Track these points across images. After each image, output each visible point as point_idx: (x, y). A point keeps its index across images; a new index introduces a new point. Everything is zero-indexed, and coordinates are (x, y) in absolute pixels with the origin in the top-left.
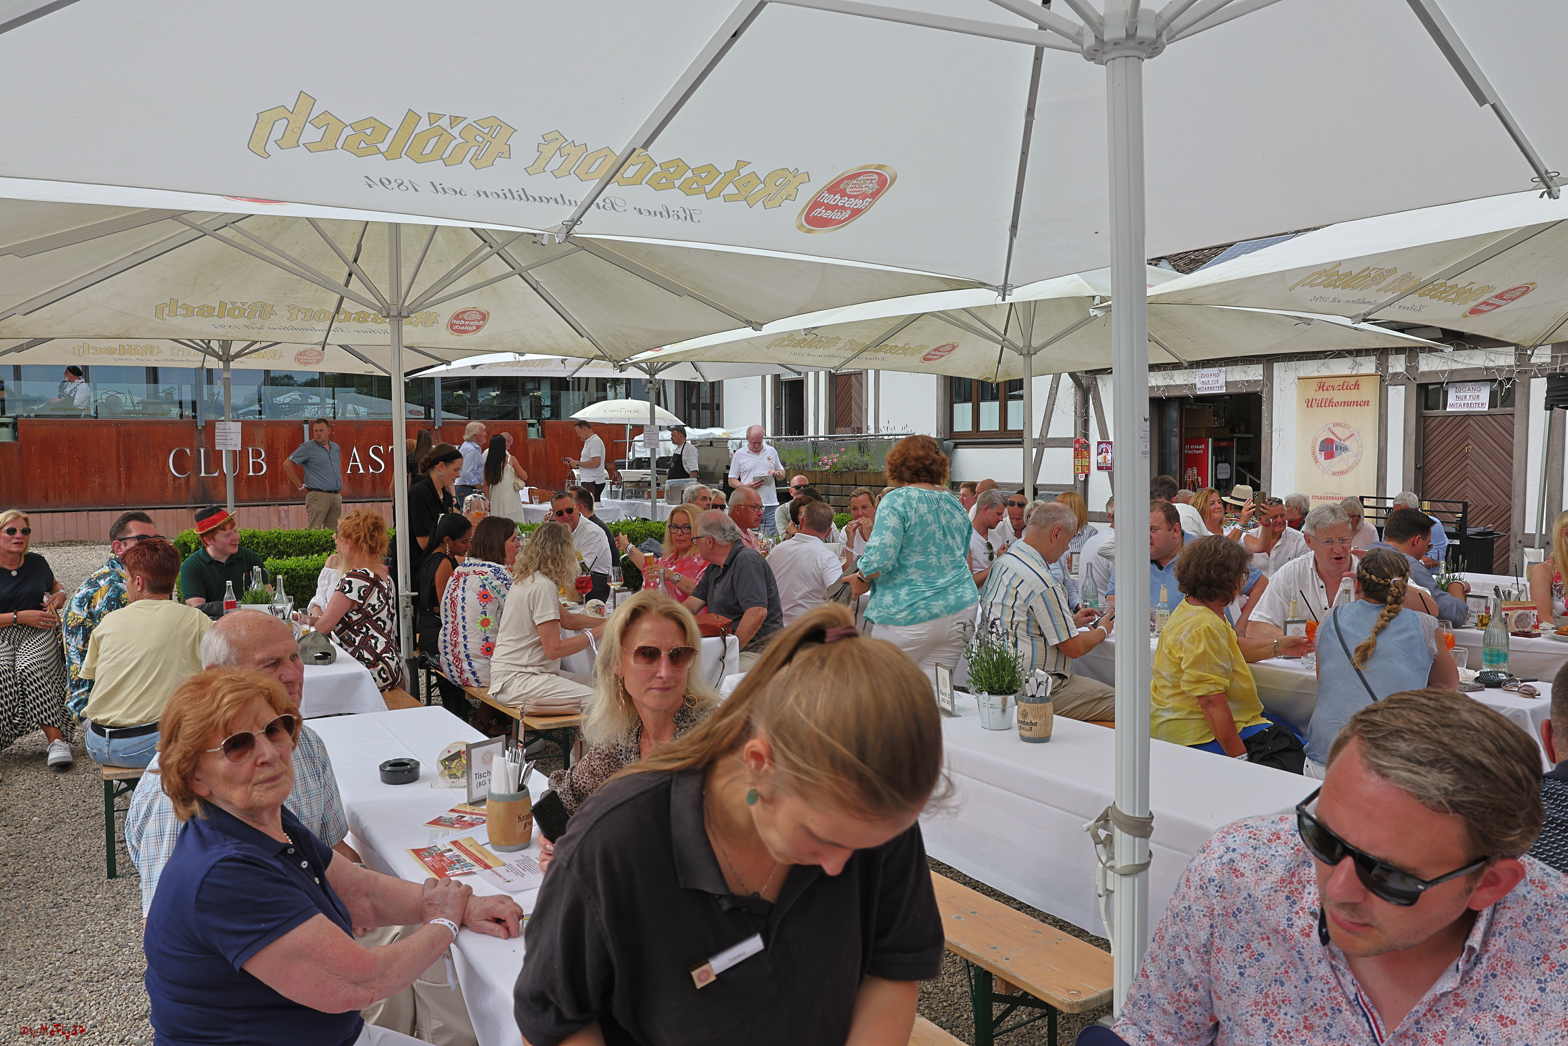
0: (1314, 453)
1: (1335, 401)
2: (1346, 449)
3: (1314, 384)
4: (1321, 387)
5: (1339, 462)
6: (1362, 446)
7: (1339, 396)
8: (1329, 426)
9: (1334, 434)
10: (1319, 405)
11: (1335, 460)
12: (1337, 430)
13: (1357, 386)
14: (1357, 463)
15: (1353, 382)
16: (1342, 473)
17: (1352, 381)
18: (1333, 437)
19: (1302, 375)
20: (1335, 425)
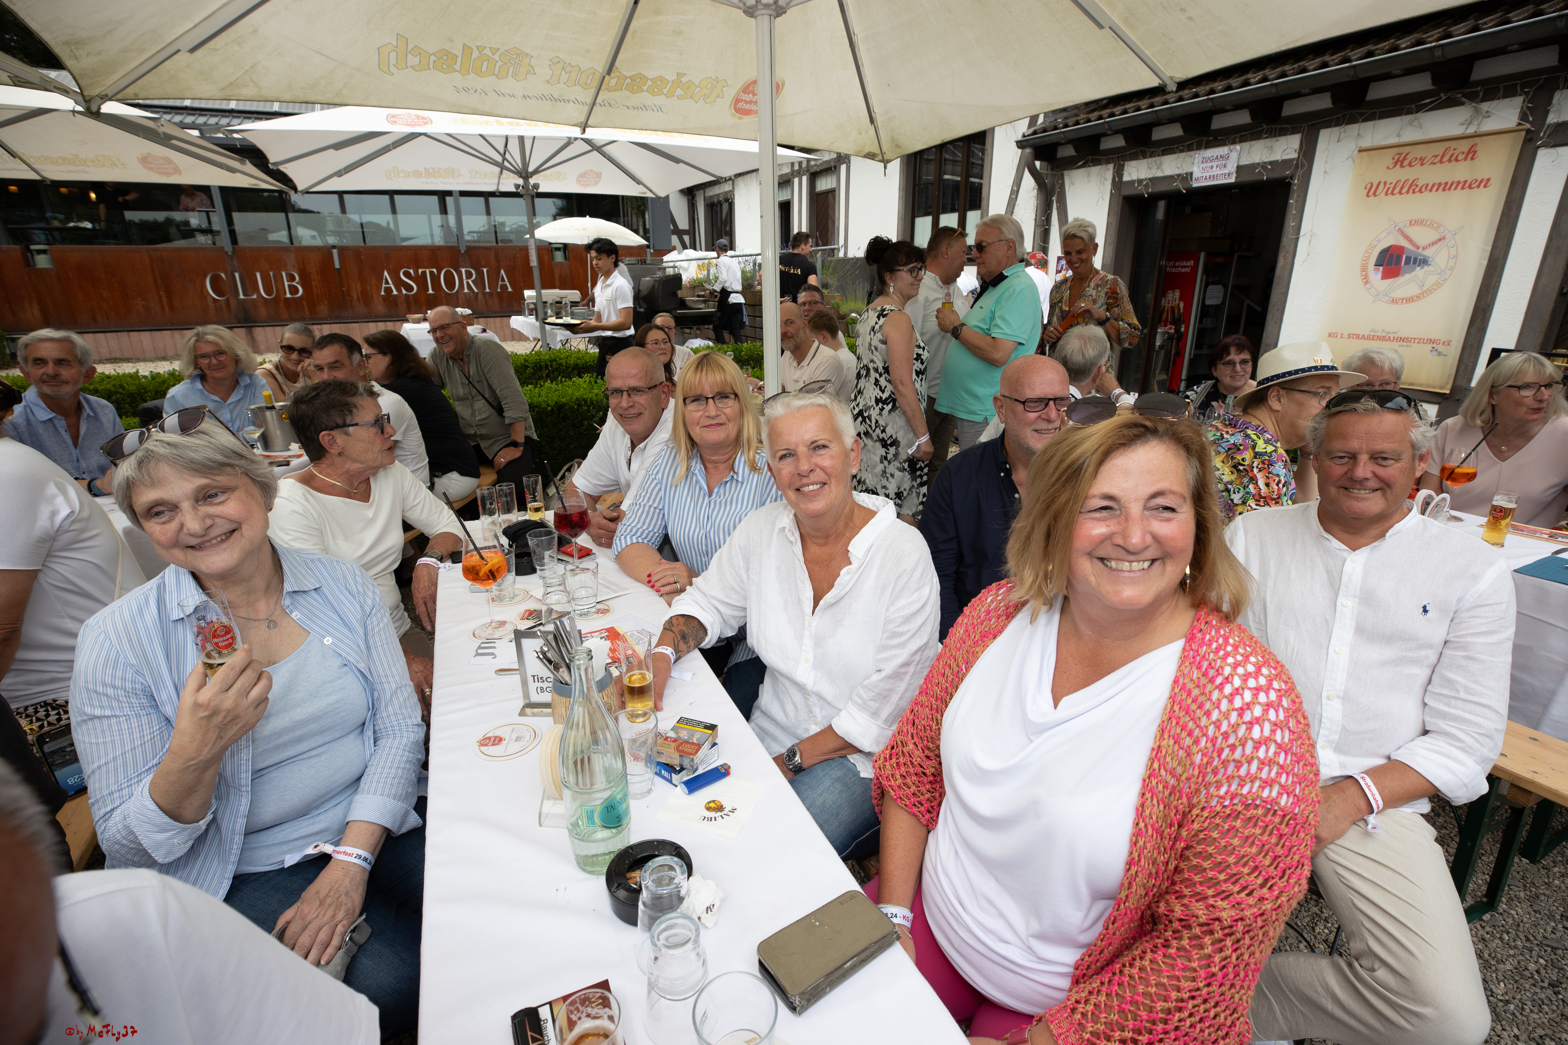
0: (1364, 269)
1: (1420, 183)
2: (1424, 262)
3: (1388, 157)
4: (1399, 162)
5: (1407, 283)
6: (1456, 257)
7: (1433, 174)
8: (1401, 225)
9: (1407, 237)
10: (1390, 192)
11: (1400, 280)
12: (1413, 232)
13: (1471, 154)
14: (1440, 284)
16: (1410, 300)
17: (1464, 145)
18: (1404, 243)
19: (1366, 143)
20: (1413, 223)
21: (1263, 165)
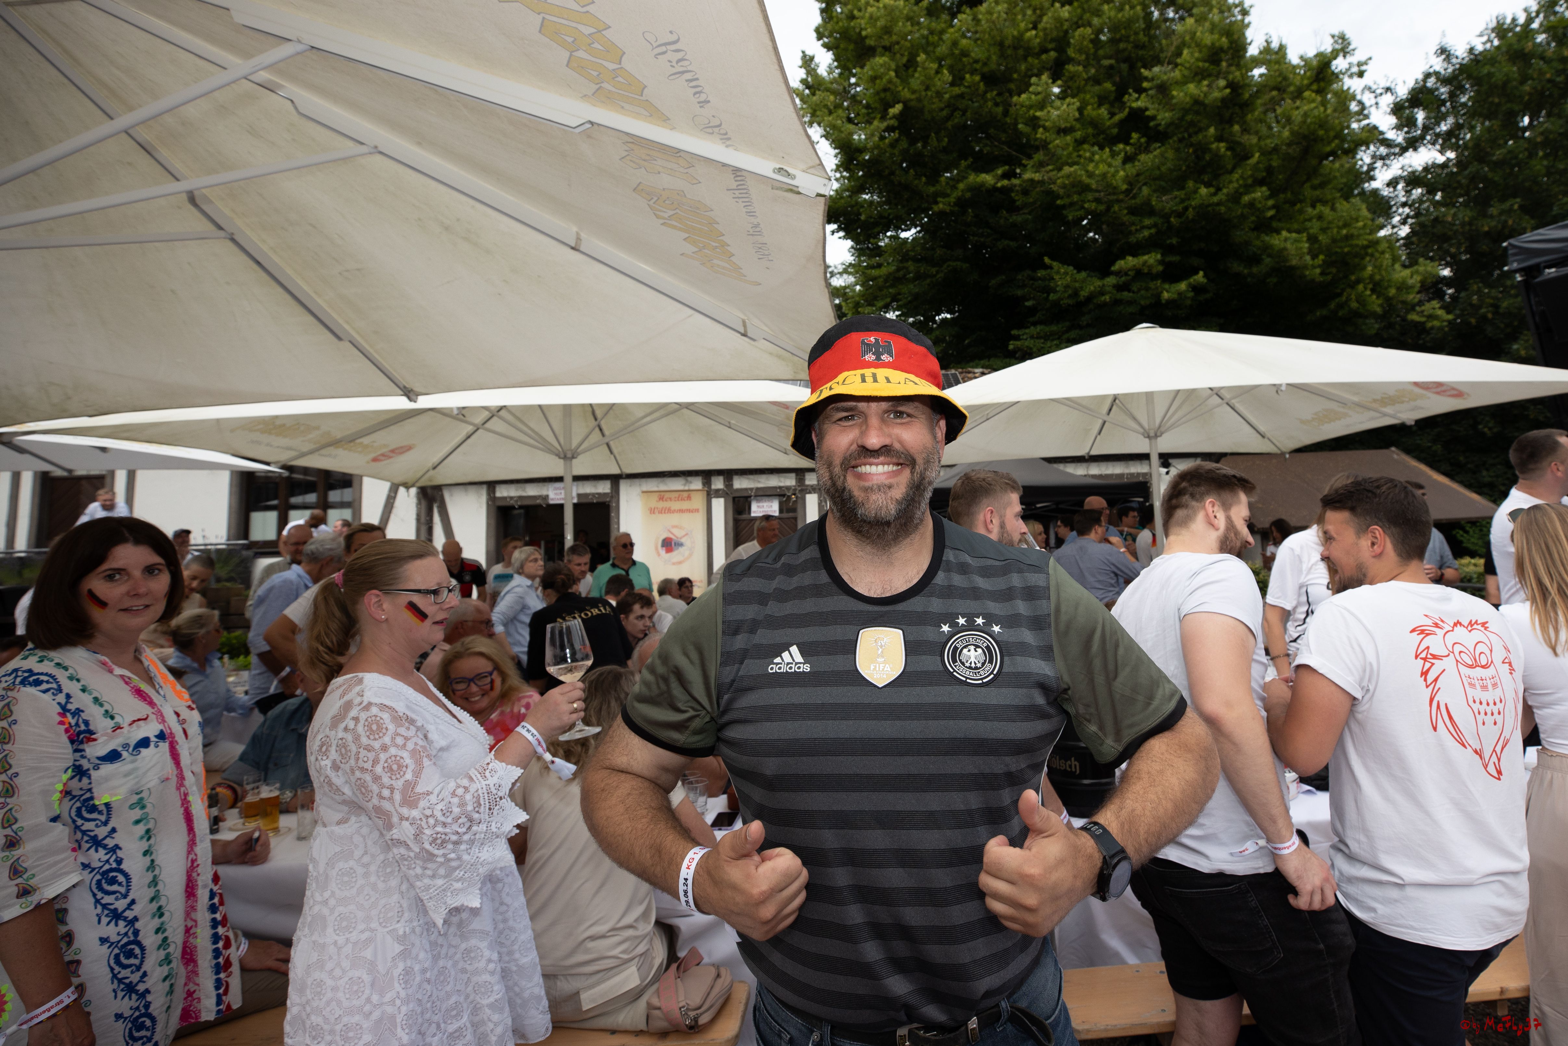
1: (672, 509)
2: (681, 545)
3: (656, 496)
4: (661, 499)
5: (676, 555)
6: (694, 543)
7: (676, 505)
8: (668, 528)
9: (672, 534)
10: (660, 512)
11: (674, 553)
12: (675, 531)
13: (689, 498)
14: (691, 555)
15: (688, 495)
16: (680, 563)
17: (685, 494)
18: (671, 536)
19: (645, 489)
20: (674, 527)
21: (593, 495)
